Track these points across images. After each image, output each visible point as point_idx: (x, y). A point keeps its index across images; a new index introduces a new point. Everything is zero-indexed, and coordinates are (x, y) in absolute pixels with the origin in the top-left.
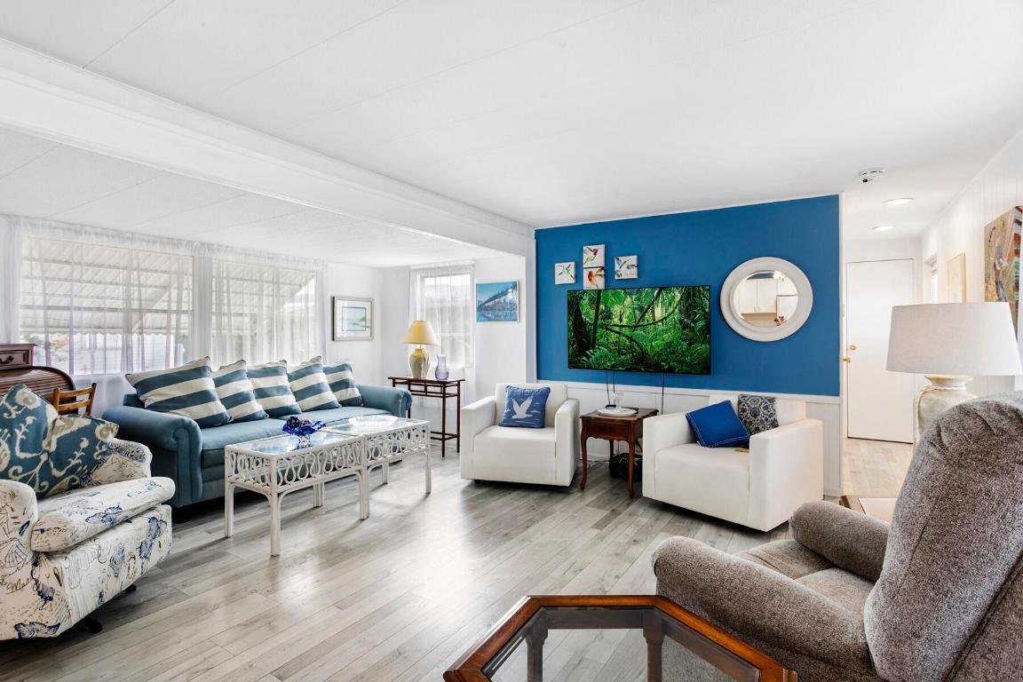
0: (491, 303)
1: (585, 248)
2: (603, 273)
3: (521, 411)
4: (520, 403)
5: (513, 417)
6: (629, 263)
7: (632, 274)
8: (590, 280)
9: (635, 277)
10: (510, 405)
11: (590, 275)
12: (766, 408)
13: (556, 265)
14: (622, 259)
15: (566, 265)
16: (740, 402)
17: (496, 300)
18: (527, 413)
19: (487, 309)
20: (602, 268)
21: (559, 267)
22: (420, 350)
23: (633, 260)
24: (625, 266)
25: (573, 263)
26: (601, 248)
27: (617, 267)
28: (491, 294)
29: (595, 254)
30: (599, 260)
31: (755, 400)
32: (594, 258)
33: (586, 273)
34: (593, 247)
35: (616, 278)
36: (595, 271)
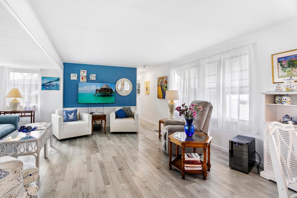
0: (48, 84)
1: (81, 70)
2: (86, 78)
3: (71, 117)
4: (70, 114)
5: (69, 119)
6: (94, 76)
7: (95, 79)
8: (82, 79)
9: (95, 80)
10: (67, 115)
11: (82, 78)
12: (129, 109)
13: (71, 74)
14: (92, 75)
15: (75, 74)
16: (123, 109)
17: (51, 83)
18: (73, 117)
19: (46, 86)
20: (86, 77)
21: (72, 75)
22: (15, 100)
23: (95, 75)
24: (93, 77)
25: (77, 74)
26: (86, 71)
27: (90, 77)
28: (48, 81)
29: (84, 72)
30: (85, 74)
31: (127, 108)
32: (83, 73)
33: (81, 77)
34: (83, 71)
35: (90, 79)
36: (84, 77)
